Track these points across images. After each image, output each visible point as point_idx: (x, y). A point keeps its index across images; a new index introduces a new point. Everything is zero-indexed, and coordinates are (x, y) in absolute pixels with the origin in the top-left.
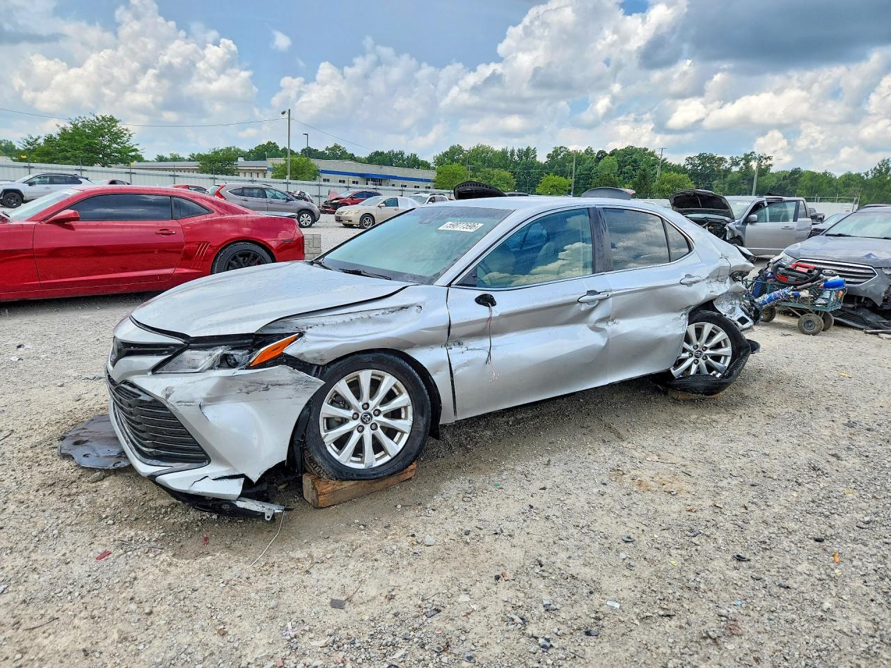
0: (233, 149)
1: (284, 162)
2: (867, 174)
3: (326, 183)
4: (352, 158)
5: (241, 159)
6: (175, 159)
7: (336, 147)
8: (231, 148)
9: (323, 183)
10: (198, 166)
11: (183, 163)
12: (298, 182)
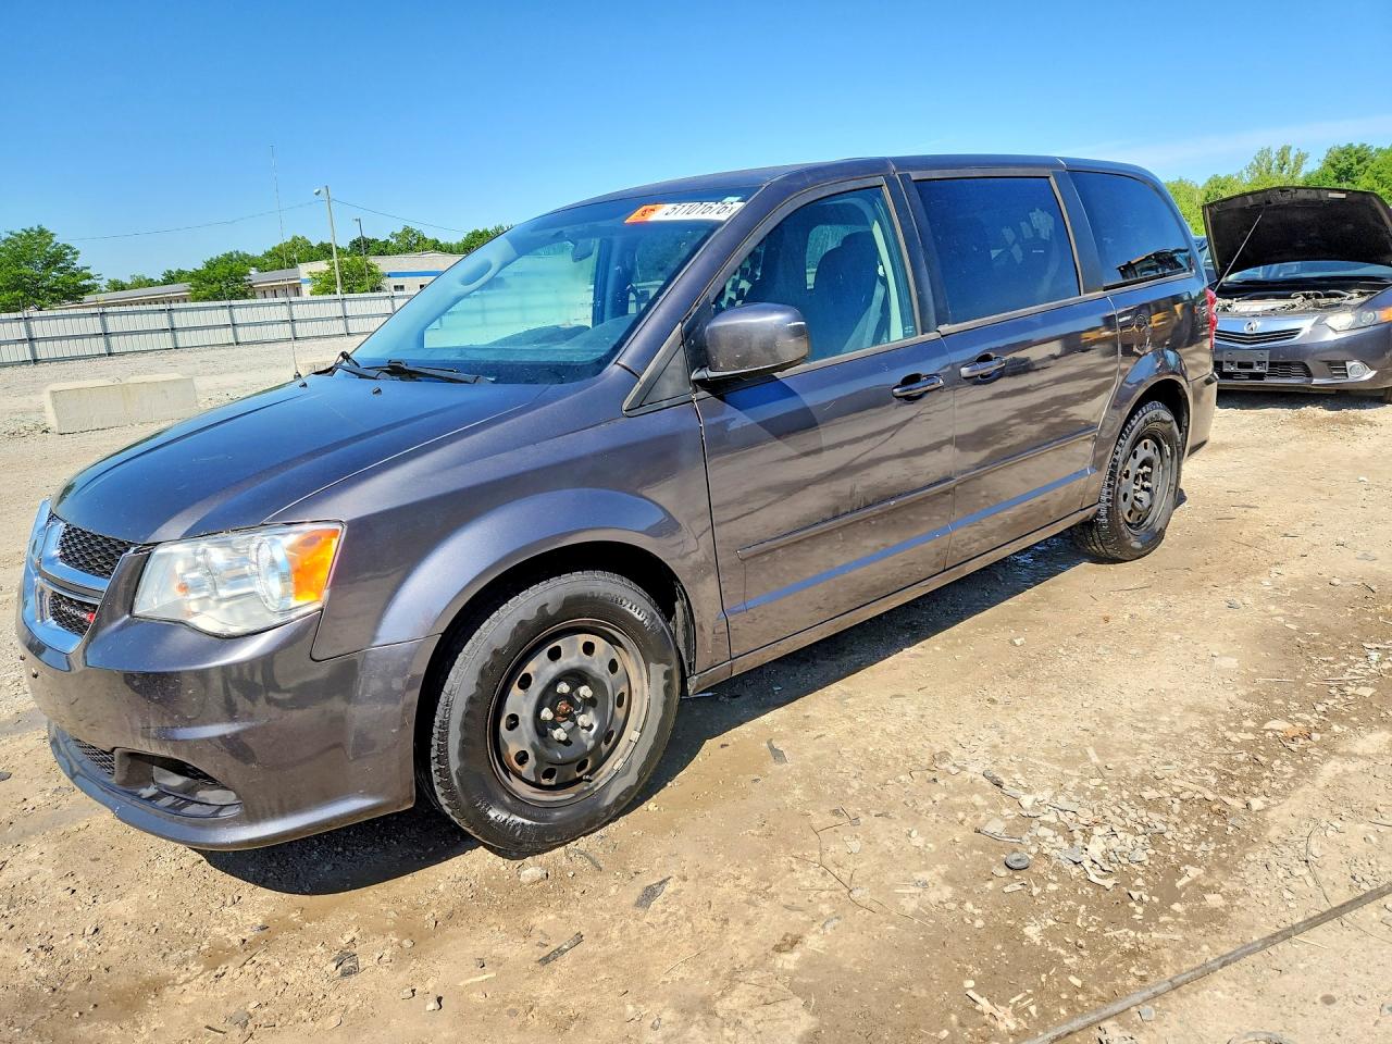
0: (235, 256)
1: (327, 268)
2: (1240, 175)
3: (400, 293)
4: (437, 246)
5: (253, 271)
6: (141, 283)
7: (408, 231)
8: (231, 254)
9: (396, 293)
10: (189, 291)
11: (156, 288)
12: (356, 295)
